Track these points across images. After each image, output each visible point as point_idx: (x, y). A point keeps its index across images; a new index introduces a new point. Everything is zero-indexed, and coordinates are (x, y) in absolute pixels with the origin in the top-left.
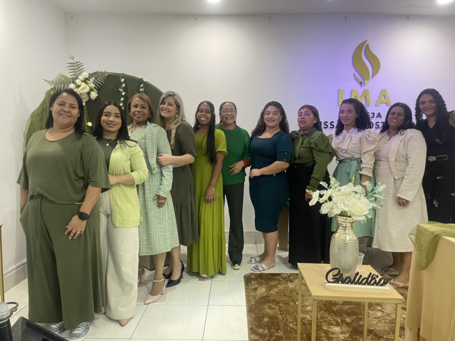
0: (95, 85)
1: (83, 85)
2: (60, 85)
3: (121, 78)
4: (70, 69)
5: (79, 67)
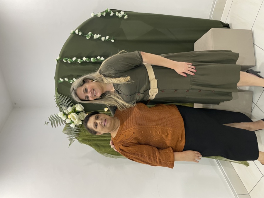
0: (69, 105)
1: (70, 116)
4: (57, 125)
5: (54, 118)
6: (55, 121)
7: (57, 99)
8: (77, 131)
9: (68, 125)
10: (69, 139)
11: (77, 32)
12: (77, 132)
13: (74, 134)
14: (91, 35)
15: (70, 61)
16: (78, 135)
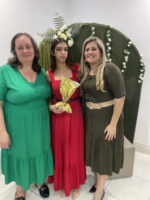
0: (73, 34)
1: (63, 35)
3: (92, 27)
4: (55, 24)
5: (61, 21)
6: (59, 21)
7: (77, 24)
9: (55, 33)
10: (43, 33)
11: (130, 43)
12: (50, 40)
13: (47, 38)
14: (127, 54)
15: (108, 36)
16: (47, 41)
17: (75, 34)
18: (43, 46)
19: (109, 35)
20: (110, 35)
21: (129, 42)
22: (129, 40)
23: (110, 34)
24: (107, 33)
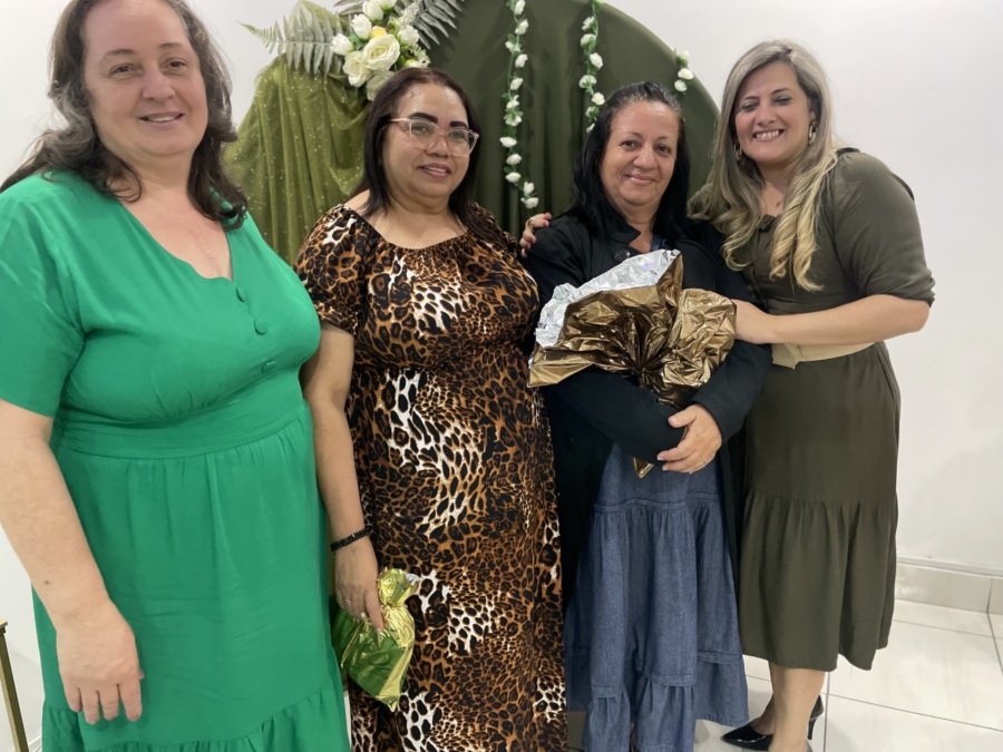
0: (422, 32)
1: (380, 34)
2: (299, 45)
8: (317, 64)
9: (338, 24)
10: (276, 25)
11: (685, 73)
12: (312, 63)
13: (299, 52)
15: (588, 45)
16: (297, 65)
17: (434, 29)
18: (276, 91)
19: (595, 37)
20: (598, 38)
21: (679, 70)
22: (680, 64)
23: (596, 32)
24: (584, 28)
